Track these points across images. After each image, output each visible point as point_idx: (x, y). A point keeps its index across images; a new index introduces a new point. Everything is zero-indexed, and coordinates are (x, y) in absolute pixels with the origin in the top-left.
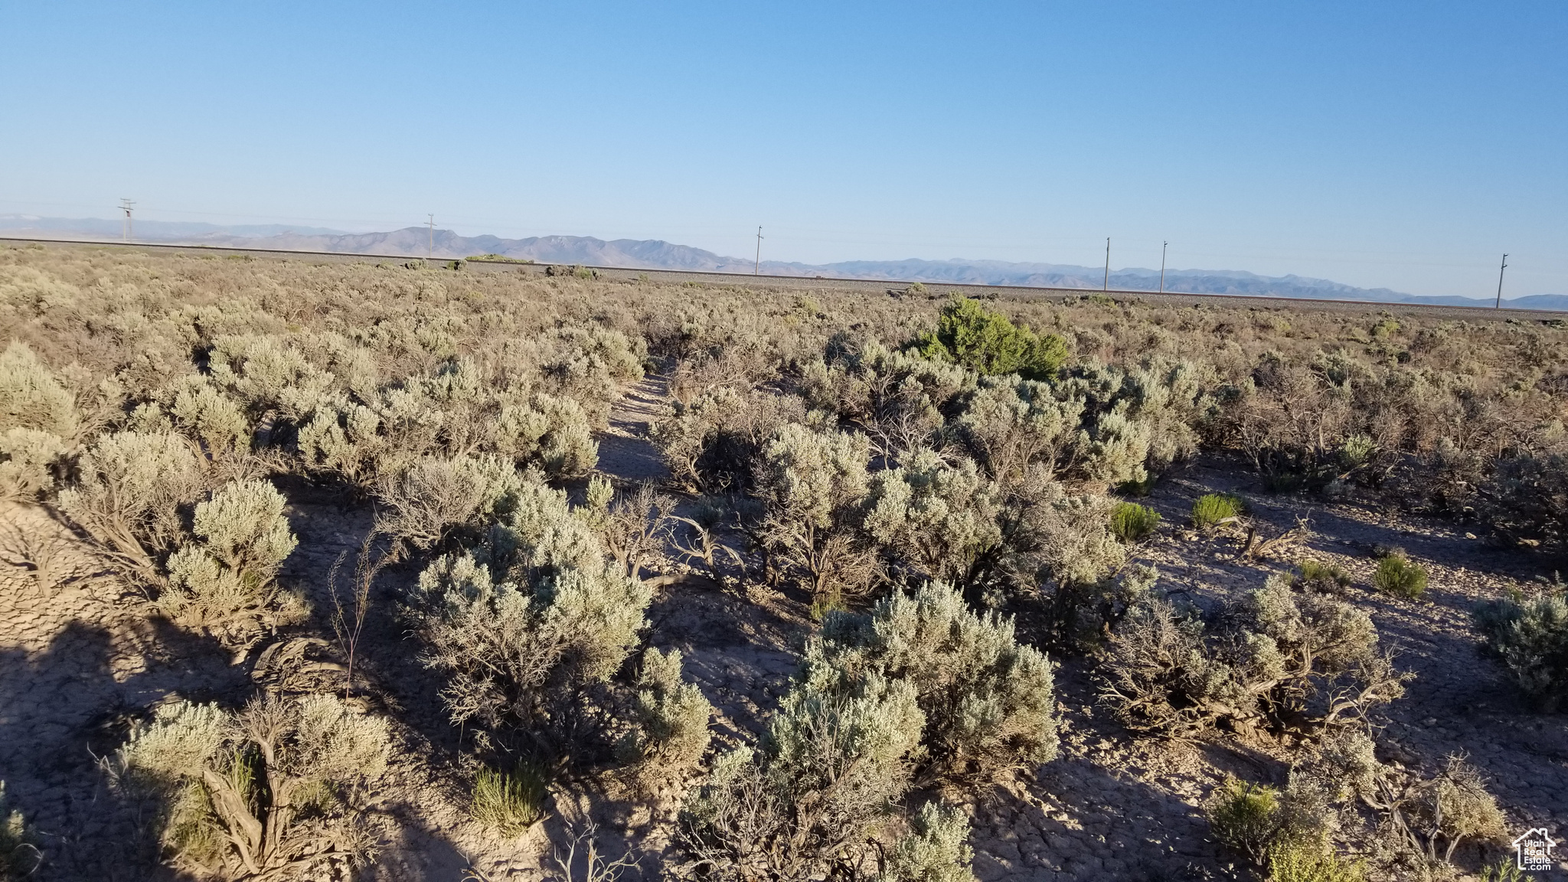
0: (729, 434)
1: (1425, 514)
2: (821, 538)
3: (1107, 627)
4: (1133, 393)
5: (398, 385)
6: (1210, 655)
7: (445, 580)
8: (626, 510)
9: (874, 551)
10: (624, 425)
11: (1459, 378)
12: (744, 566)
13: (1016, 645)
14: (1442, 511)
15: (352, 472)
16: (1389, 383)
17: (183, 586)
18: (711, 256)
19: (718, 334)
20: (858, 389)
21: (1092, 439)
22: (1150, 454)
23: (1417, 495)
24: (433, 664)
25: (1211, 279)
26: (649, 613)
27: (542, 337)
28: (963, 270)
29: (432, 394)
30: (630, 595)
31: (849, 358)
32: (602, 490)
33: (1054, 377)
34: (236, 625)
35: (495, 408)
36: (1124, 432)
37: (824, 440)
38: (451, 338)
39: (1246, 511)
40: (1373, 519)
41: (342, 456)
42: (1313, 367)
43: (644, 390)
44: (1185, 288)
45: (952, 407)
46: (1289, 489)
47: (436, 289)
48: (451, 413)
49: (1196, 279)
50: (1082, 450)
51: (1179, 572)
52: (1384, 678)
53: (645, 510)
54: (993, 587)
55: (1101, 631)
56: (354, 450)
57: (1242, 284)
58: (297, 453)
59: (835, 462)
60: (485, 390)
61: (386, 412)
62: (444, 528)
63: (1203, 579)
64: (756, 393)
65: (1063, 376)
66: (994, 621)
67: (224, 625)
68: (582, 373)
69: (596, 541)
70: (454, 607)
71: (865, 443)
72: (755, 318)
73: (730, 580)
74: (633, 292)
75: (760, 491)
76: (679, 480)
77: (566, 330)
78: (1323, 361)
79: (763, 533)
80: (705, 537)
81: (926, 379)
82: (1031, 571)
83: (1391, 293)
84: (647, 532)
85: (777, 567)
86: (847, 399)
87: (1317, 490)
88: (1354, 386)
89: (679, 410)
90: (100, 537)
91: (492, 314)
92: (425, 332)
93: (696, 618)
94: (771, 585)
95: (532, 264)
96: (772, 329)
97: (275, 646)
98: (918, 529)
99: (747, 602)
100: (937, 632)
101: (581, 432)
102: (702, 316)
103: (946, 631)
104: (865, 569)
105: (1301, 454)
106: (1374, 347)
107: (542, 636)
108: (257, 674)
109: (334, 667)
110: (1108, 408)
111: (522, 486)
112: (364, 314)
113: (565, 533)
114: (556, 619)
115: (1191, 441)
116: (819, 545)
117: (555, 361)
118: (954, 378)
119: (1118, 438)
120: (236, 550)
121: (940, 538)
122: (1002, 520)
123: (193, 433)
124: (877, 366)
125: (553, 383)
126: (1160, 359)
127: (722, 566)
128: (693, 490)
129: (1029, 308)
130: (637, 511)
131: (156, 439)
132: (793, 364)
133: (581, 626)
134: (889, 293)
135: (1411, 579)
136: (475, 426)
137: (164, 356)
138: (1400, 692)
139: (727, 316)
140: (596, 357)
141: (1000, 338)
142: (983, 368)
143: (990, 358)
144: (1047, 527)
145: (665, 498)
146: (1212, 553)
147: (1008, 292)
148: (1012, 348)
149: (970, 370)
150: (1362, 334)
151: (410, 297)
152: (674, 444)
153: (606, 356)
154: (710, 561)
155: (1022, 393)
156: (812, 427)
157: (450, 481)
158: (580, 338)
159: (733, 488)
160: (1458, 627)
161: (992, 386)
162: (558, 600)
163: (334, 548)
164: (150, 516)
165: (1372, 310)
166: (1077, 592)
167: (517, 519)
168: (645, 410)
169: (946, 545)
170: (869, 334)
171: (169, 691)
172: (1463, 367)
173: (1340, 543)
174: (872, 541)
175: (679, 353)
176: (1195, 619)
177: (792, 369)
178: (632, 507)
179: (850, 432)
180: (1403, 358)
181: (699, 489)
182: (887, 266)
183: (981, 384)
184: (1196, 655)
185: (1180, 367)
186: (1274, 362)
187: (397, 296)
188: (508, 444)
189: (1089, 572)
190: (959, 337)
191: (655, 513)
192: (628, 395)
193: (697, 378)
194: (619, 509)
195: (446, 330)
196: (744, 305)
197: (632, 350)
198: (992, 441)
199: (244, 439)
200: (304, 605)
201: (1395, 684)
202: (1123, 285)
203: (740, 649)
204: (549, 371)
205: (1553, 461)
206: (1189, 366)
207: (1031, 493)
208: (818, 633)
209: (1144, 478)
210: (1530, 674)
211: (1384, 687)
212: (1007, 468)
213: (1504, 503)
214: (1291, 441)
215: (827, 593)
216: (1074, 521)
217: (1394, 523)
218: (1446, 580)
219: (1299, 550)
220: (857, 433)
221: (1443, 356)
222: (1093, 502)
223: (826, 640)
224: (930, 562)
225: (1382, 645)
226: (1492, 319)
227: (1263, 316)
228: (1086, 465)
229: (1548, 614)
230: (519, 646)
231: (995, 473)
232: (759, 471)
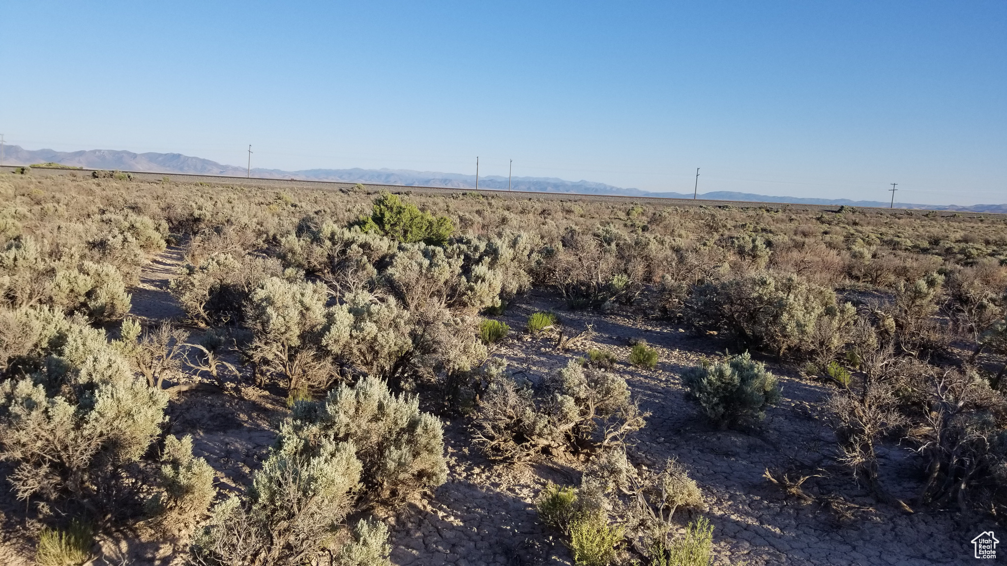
0: (227, 285)
1: (656, 319)
2: (293, 353)
3: (478, 397)
4: (493, 252)
6: (536, 410)
7: (10, 397)
8: (151, 341)
9: (330, 359)
10: (152, 282)
11: (674, 240)
12: (239, 375)
13: (420, 413)
14: (666, 317)
16: (636, 244)
18: (216, 164)
19: (220, 218)
20: (319, 254)
21: (468, 281)
22: (503, 290)
23: (652, 308)
25: (537, 183)
26: (168, 411)
27: (89, 221)
28: (388, 176)
30: (153, 401)
31: (313, 233)
32: (132, 328)
33: (446, 244)
35: (51, 272)
36: (487, 277)
37: (295, 288)
38: (17, 223)
39: (558, 322)
40: (629, 323)
42: (595, 235)
43: (167, 257)
44: (523, 188)
45: (382, 264)
46: (582, 308)
47: (6, 188)
48: (16, 277)
49: (529, 182)
50: (462, 288)
51: (521, 361)
52: (634, 416)
53: (165, 341)
54: (407, 377)
55: (474, 400)
57: (556, 186)
59: (301, 302)
60: (43, 260)
62: (10, 360)
63: (534, 364)
64: (248, 257)
65: (451, 243)
66: (406, 400)
68: (119, 246)
69: (128, 364)
70: (17, 416)
71: (324, 289)
72: (247, 207)
73: (229, 385)
74: (158, 189)
75: (249, 323)
76: (192, 319)
77: (106, 217)
78: (600, 231)
79: (251, 352)
80: (211, 357)
81: (365, 246)
82: (430, 366)
83: (639, 191)
84: (168, 355)
85: (263, 374)
86: (312, 260)
87: (598, 307)
88: (617, 245)
89: (191, 271)
91: (49, 206)
93: (205, 413)
94: (259, 386)
95: (81, 169)
96: (260, 214)
98: (358, 343)
99: (242, 399)
100: (369, 409)
101: (119, 288)
102: (209, 206)
103: (375, 409)
104: (324, 371)
105: (589, 287)
106: (629, 223)
107: (86, 433)
110: (478, 262)
111: (71, 327)
113: (102, 359)
114: (96, 420)
115: (526, 280)
116: (292, 358)
117: (98, 239)
118: (382, 245)
119: (483, 280)
121: (373, 348)
122: (413, 335)
124: (332, 238)
125: (96, 254)
126: (508, 231)
127: (224, 376)
128: (203, 325)
129: (430, 200)
130: (159, 342)
132: (274, 238)
133: (115, 424)
134: (341, 190)
135: (649, 357)
136: (35, 286)
138: (643, 424)
139: (228, 205)
140: (128, 235)
141: (412, 219)
142: (402, 238)
143: (406, 232)
144: (442, 338)
145: (180, 331)
146: (539, 348)
147: (417, 190)
148: (419, 225)
149: (393, 240)
150: (622, 215)
152: (188, 294)
153: (137, 234)
154: (215, 373)
155: (425, 254)
156: (287, 278)
157: (14, 326)
158: (117, 222)
159: (231, 323)
160: (675, 384)
161: (407, 250)
162: (97, 407)
165: (628, 201)
166: (459, 377)
167: (67, 351)
168: (167, 271)
169: (377, 352)
170: (327, 217)
172: (676, 233)
173: (611, 338)
174: (328, 353)
175: (192, 231)
176: (528, 389)
177: (273, 241)
178: (155, 339)
179: (314, 282)
180: (645, 229)
181: (207, 324)
182: (339, 173)
183: (401, 249)
184: (529, 410)
185: (519, 236)
186: (573, 232)
188: (62, 299)
189: (466, 364)
190: (386, 219)
191: (173, 342)
192: (155, 261)
193: (204, 248)
194: (146, 340)
195: (13, 217)
196: (239, 198)
197: (157, 229)
198: (407, 285)
201: (640, 419)
202: (487, 186)
203: (237, 431)
204: (93, 245)
205: (724, 286)
206: (525, 235)
207: (431, 315)
208: (290, 416)
209: (500, 304)
210: (713, 408)
211: (634, 422)
212: (415, 302)
213: (698, 310)
214: (582, 278)
215: (298, 390)
216: (456, 333)
217: (640, 325)
218: (668, 357)
219: (588, 343)
220: (318, 282)
221: (666, 227)
222: (469, 319)
223: (295, 420)
224: (366, 364)
225: (633, 397)
226: (692, 206)
227: (567, 205)
228: (465, 298)
229: (721, 373)
230: (68, 441)
231: (408, 305)
232: (248, 309)
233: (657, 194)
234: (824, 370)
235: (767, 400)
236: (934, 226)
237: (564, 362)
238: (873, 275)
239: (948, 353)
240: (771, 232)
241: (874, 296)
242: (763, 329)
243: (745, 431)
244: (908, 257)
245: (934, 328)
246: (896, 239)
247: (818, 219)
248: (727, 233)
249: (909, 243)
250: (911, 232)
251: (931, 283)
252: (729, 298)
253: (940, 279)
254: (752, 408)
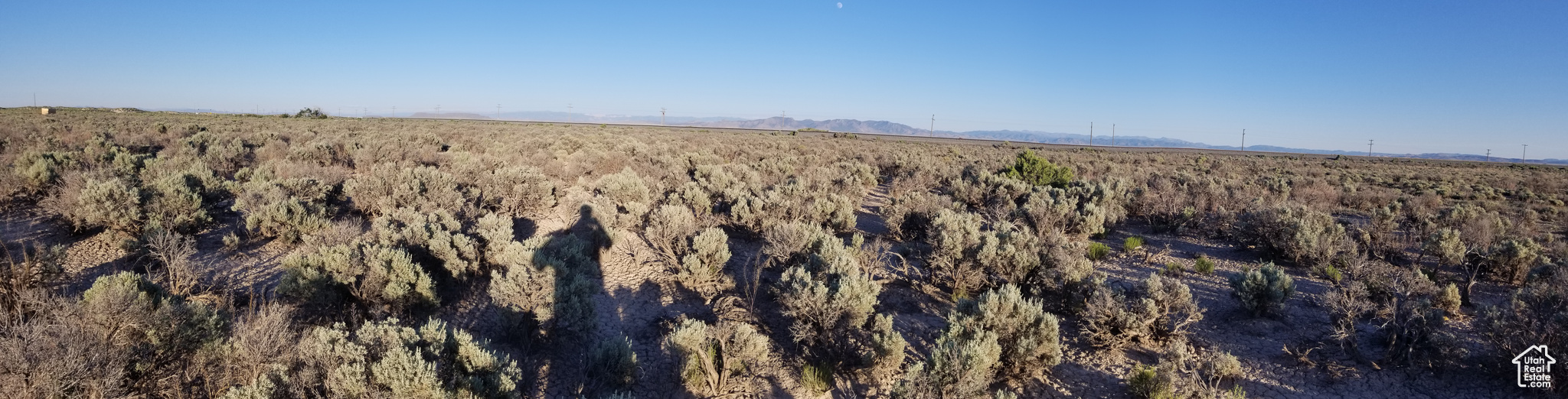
0: (916, 213)
1: (1214, 238)
2: (957, 263)
3: (1086, 300)
4: (1099, 193)
5: (770, 188)
6: (1127, 310)
7: (792, 277)
8: (869, 249)
9: (982, 269)
10: (868, 207)
11: (1227, 181)
12: (921, 275)
13: (1043, 313)
14: (1221, 237)
15: (751, 226)
16: (1201, 184)
17: (688, 270)
18: (910, 128)
19: (912, 165)
20: (977, 192)
21: (1081, 215)
22: (1106, 221)
23: (1211, 231)
24: (786, 314)
25: (1132, 140)
26: (878, 298)
27: (832, 166)
28: (1028, 135)
29: (784, 192)
30: (871, 289)
31: (973, 177)
32: (859, 239)
33: (1067, 186)
34: (707, 288)
35: (811, 199)
36: (1095, 211)
37: (960, 217)
38: (792, 167)
39: (1145, 243)
40: (1195, 242)
41: (748, 219)
42: (1172, 178)
43: (877, 191)
44: (1123, 145)
45: (1021, 200)
46: (1163, 231)
47: (785, 144)
48: (793, 202)
49: (1127, 140)
50: (1077, 220)
51: (1118, 273)
52: (1195, 312)
53: (878, 249)
54: (1035, 285)
55: (1083, 302)
56: (753, 216)
57: (1144, 142)
58: (730, 216)
59: (964, 228)
60: (807, 191)
61: (766, 200)
62: (791, 254)
63: (1128, 275)
64: (929, 194)
65: (1071, 186)
66: (1033, 302)
67: (702, 287)
68: (850, 184)
69: (857, 263)
70: (796, 290)
71: (979, 218)
72: (930, 158)
73: (915, 282)
74: (873, 145)
75: (929, 241)
76: (892, 234)
77: (843, 163)
78: (1177, 175)
79: (930, 261)
80: (904, 262)
81: (1009, 187)
82: (1052, 277)
83: (1204, 145)
84: (878, 259)
85: (936, 276)
86: (972, 197)
87: (1173, 231)
88: (1188, 185)
89: (894, 202)
90: (655, 245)
91: (809, 156)
92: (780, 164)
93: (899, 299)
94: (934, 284)
95: (827, 132)
96: (937, 163)
97: (722, 298)
98: (1001, 259)
99: (922, 292)
100: (1007, 309)
101: (849, 211)
102: (905, 157)
103: (1012, 308)
104: (977, 278)
105: (1167, 216)
106: (1197, 168)
107: (833, 306)
108: (715, 310)
109: (744, 310)
110: (1090, 200)
111: (824, 236)
112: (755, 156)
113: (843, 259)
114: (839, 298)
115: (1123, 213)
116: (956, 266)
117: (838, 178)
118: (1021, 187)
119: (1092, 214)
120: (708, 256)
121: (1012, 263)
122: (1040, 254)
123: (690, 207)
124: (986, 182)
125: (837, 189)
126: (1111, 177)
127: (911, 275)
128: (899, 239)
129: (1057, 154)
130: (874, 249)
131: (678, 208)
132: (947, 179)
133: (850, 302)
134: (994, 146)
135: (1208, 266)
136: (803, 208)
137: (679, 173)
138: (1201, 317)
139: (917, 157)
140: (856, 176)
141: (1043, 169)
142: (1035, 182)
143: (1038, 177)
144: (1060, 258)
145: (887, 243)
146: (1132, 263)
147: (1048, 146)
148: (1048, 173)
149: (1029, 183)
150: (1193, 162)
151: (774, 148)
152: (891, 218)
153: (861, 176)
154: (906, 273)
155: (1052, 194)
156: (955, 210)
157: (794, 233)
158: (850, 167)
159: (918, 239)
160: (1226, 285)
161: (1038, 191)
162: (840, 290)
163: (744, 258)
164: (676, 240)
165: (1197, 152)
166: (1072, 285)
167: (822, 251)
168: (878, 201)
169: (1015, 266)
170: (983, 166)
171: (683, 312)
172: (1229, 176)
173: (1182, 253)
174: (981, 265)
175: (894, 174)
176: (1122, 295)
177: (946, 182)
178: (871, 247)
179: (973, 212)
180: (1207, 172)
181: (902, 238)
182: (993, 133)
183: (1034, 190)
184: (1121, 311)
185: (1118, 181)
186: (1155, 176)
187: (768, 148)
188: (817, 216)
189: (1077, 276)
190: (1024, 168)
191: (882, 250)
192: (870, 194)
193: (902, 186)
194: (866, 248)
195: (789, 163)
196: (925, 151)
197: (872, 173)
198: (1038, 217)
199: (709, 209)
200: (733, 282)
201: (1199, 314)
202: (1098, 143)
203: (919, 315)
204: (835, 182)
205: (1258, 214)
206: (1122, 180)
207: (1053, 241)
208: (954, 309)
209: (1104, 231)
210: (1249, 303)
211: (1195, 316)
212: (1043, 229)
213: (1242, 232)
214: (1163, 210)
215: (960, 289)
216: (1071, 253)
217: (1203, 243)
218: (1221, 266)
219: (1166, 258)
220: (975, 213)
221: (1222, 171)
222: (1080, 244)
223: (958, 312)
224: (1007, 274)
225: (1194, 297)
226: (1240, 155)
227: (1152, 156)
228: (1079, 227)
229: (1255, 277)
230: (823, 309)
231: (1038, 232)
232: (929, 231)
233: (1217, 147)
234: (1323, 271)
235: (1286, 295)
236: (1397, 169)
237: (1147, 273)
238: (1357, 203)
239: (1404, 256)
240: (1292, 174)
241: (1357, 217)
242: (1284, 244)
243: (1272, 317)
244: (1380, 190)
245: (1395, 239)
246: (1372, 178)
247: (1323, 164)
248: (1263, 174)
249: (1381, 181)
250: (1382, 172)
251: (1393, 209)
252: (1262, 223)
253: (1399, 205)
254: (1276, 301)
